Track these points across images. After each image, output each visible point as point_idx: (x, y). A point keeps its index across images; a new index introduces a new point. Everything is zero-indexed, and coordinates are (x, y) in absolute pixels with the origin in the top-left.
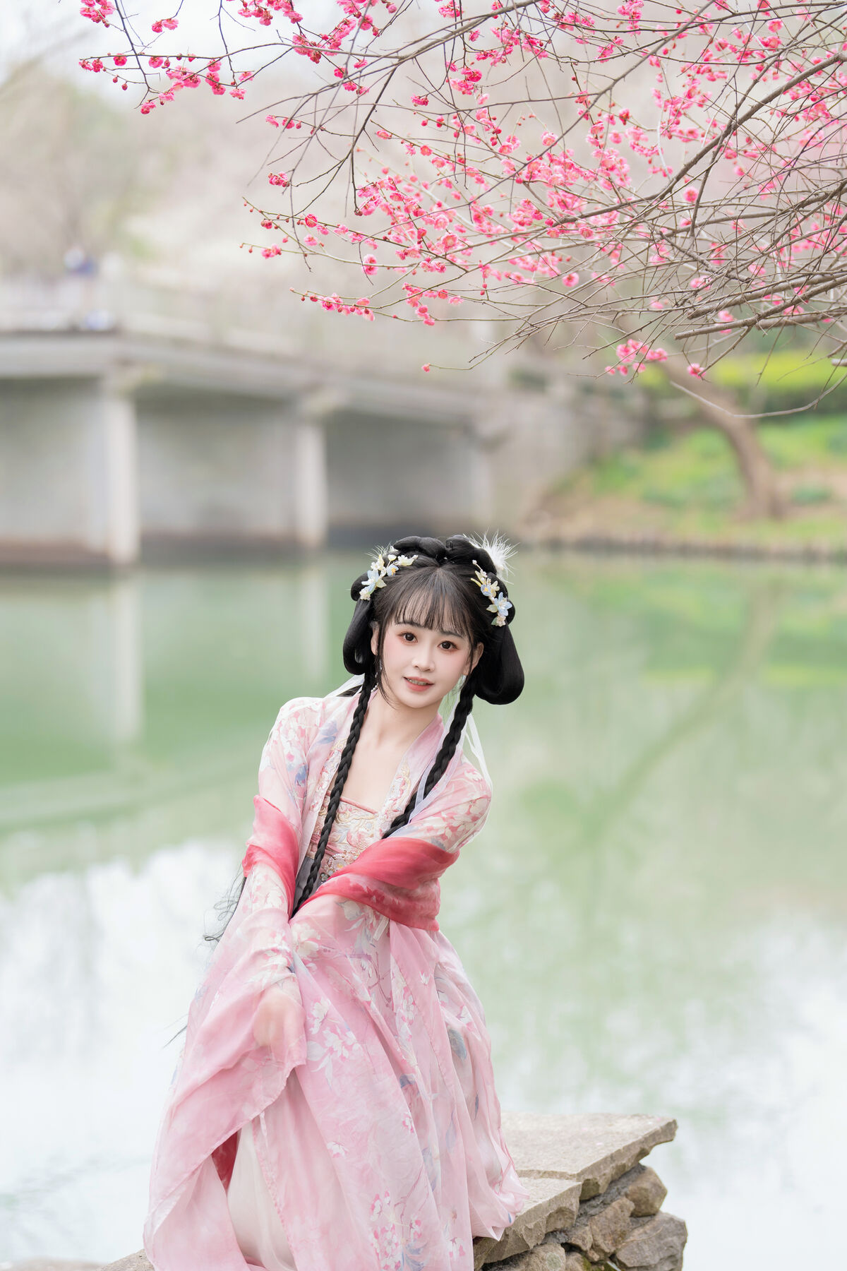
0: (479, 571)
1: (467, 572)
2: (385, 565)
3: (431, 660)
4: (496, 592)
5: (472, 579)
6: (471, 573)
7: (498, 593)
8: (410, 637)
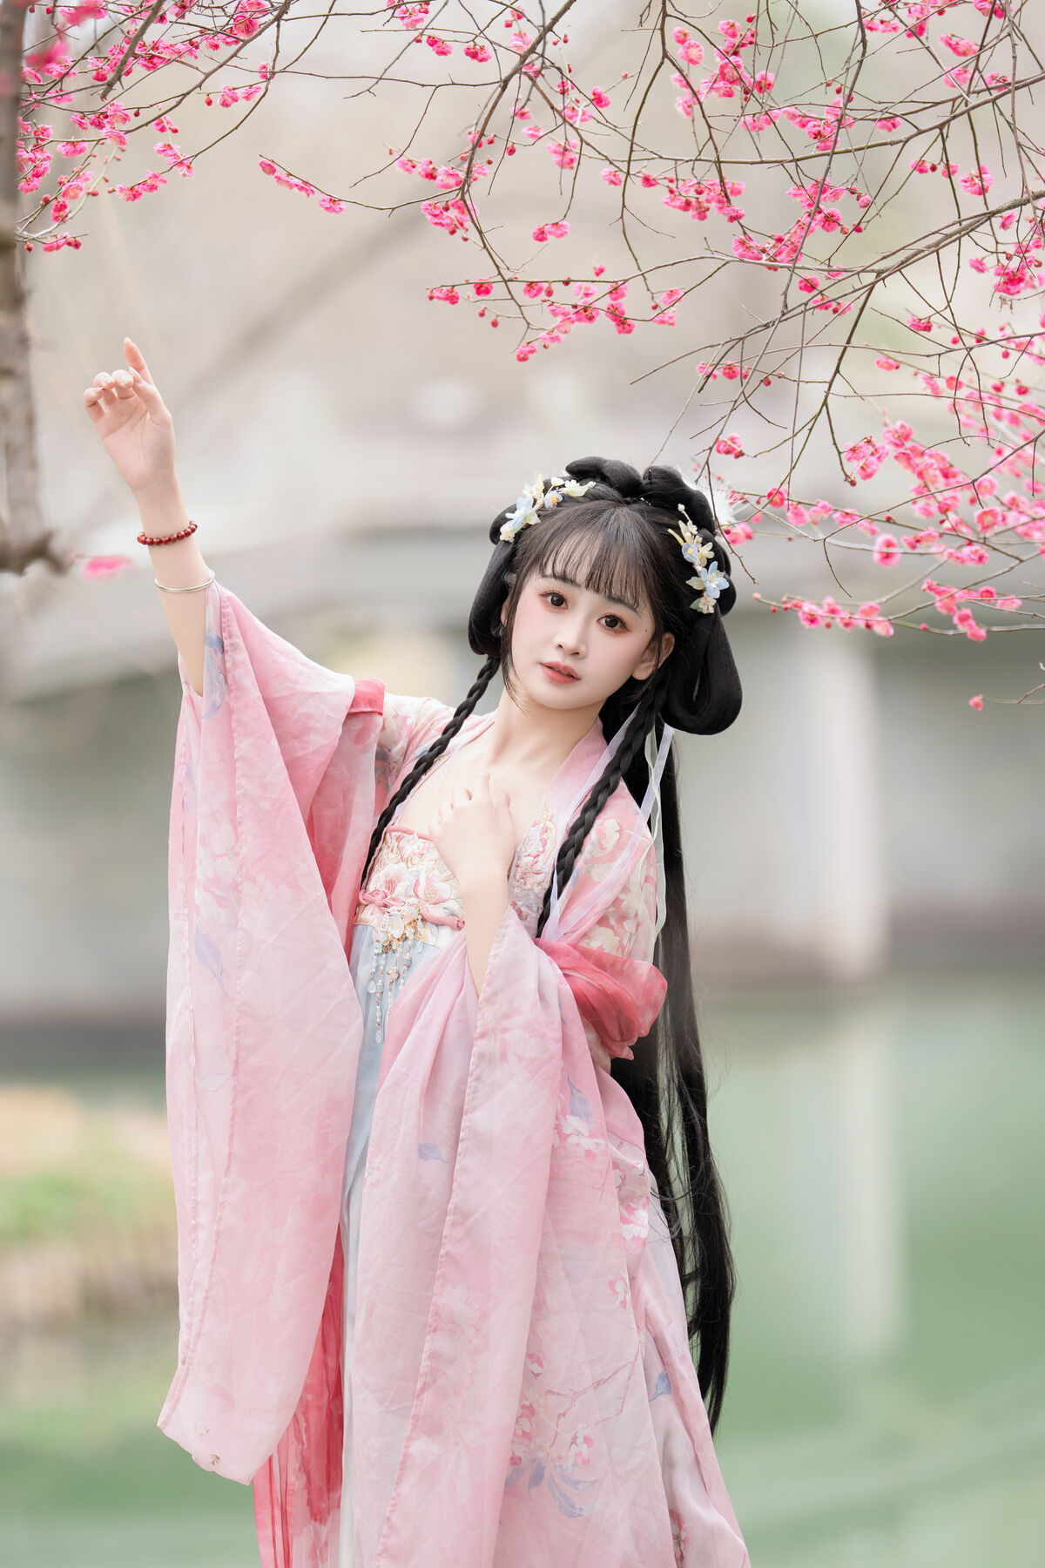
0: (685, 522)
1: (666, 520)
2: (545, 492)
3: (583, 638)
4: (708, 559)
5: (670, 531)
6: (672, 522)
7: (709, 561)
8: (559, 601)
